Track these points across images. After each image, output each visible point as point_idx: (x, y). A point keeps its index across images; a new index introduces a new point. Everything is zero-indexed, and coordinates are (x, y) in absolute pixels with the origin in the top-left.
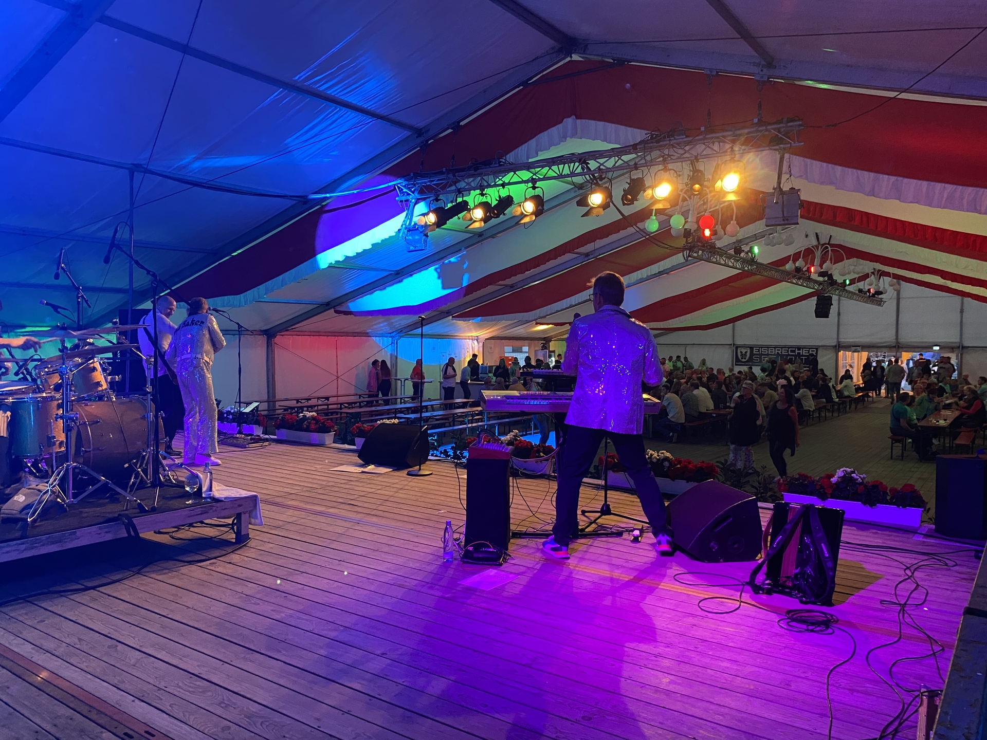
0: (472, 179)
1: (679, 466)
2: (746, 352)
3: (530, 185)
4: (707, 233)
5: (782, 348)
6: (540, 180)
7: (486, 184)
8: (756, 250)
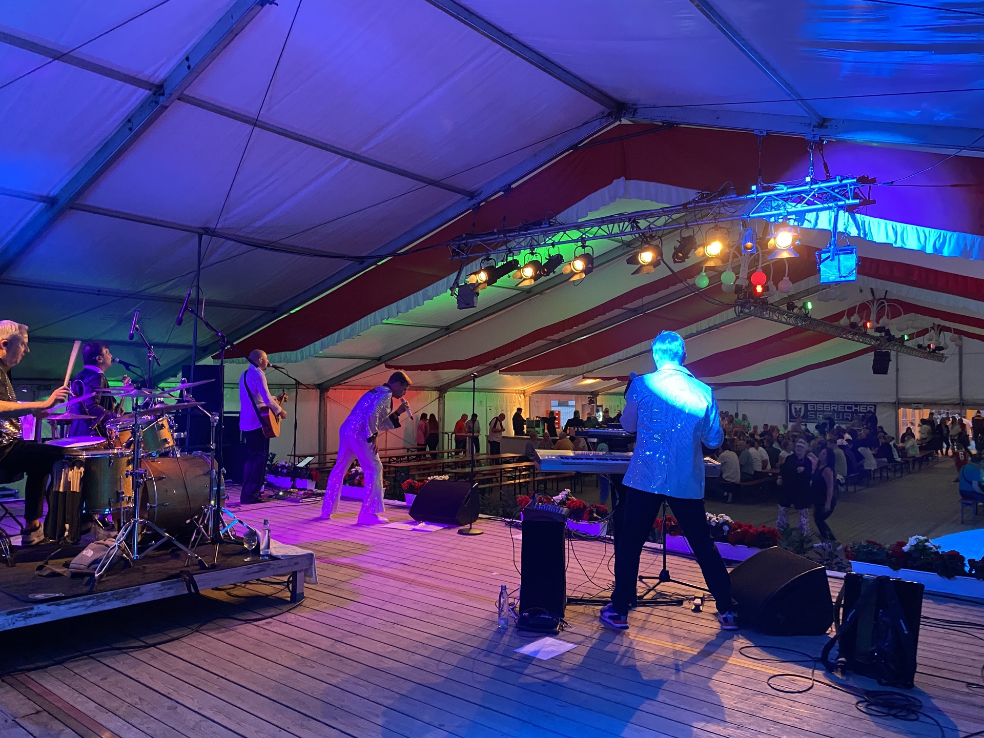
0: (522, 239)
1: (739, 530)
2: (800, 409)
3: (580, 244)
4: (759, 289)
5: (838, 404)
6: (590, 239)
7: (536, 244)
8: (809, 306)
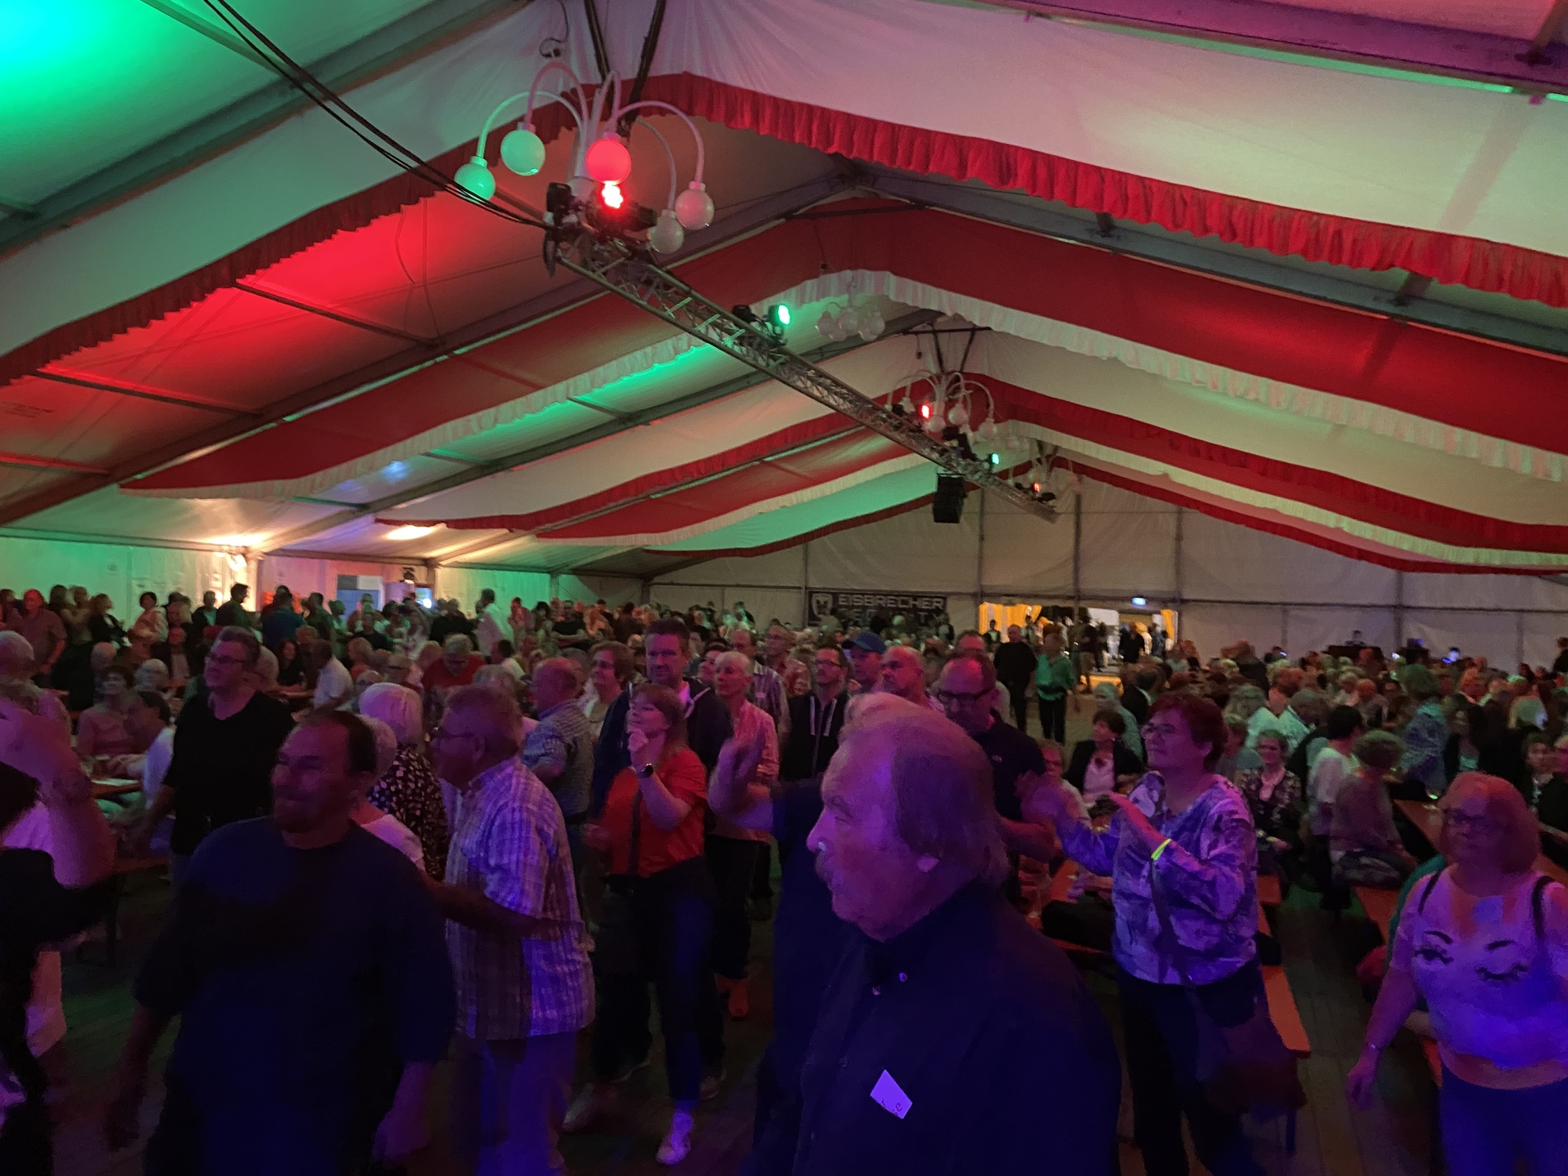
2: (826, 602)
4: (612, 196)
5: (886, 596)
8: (784, 315)
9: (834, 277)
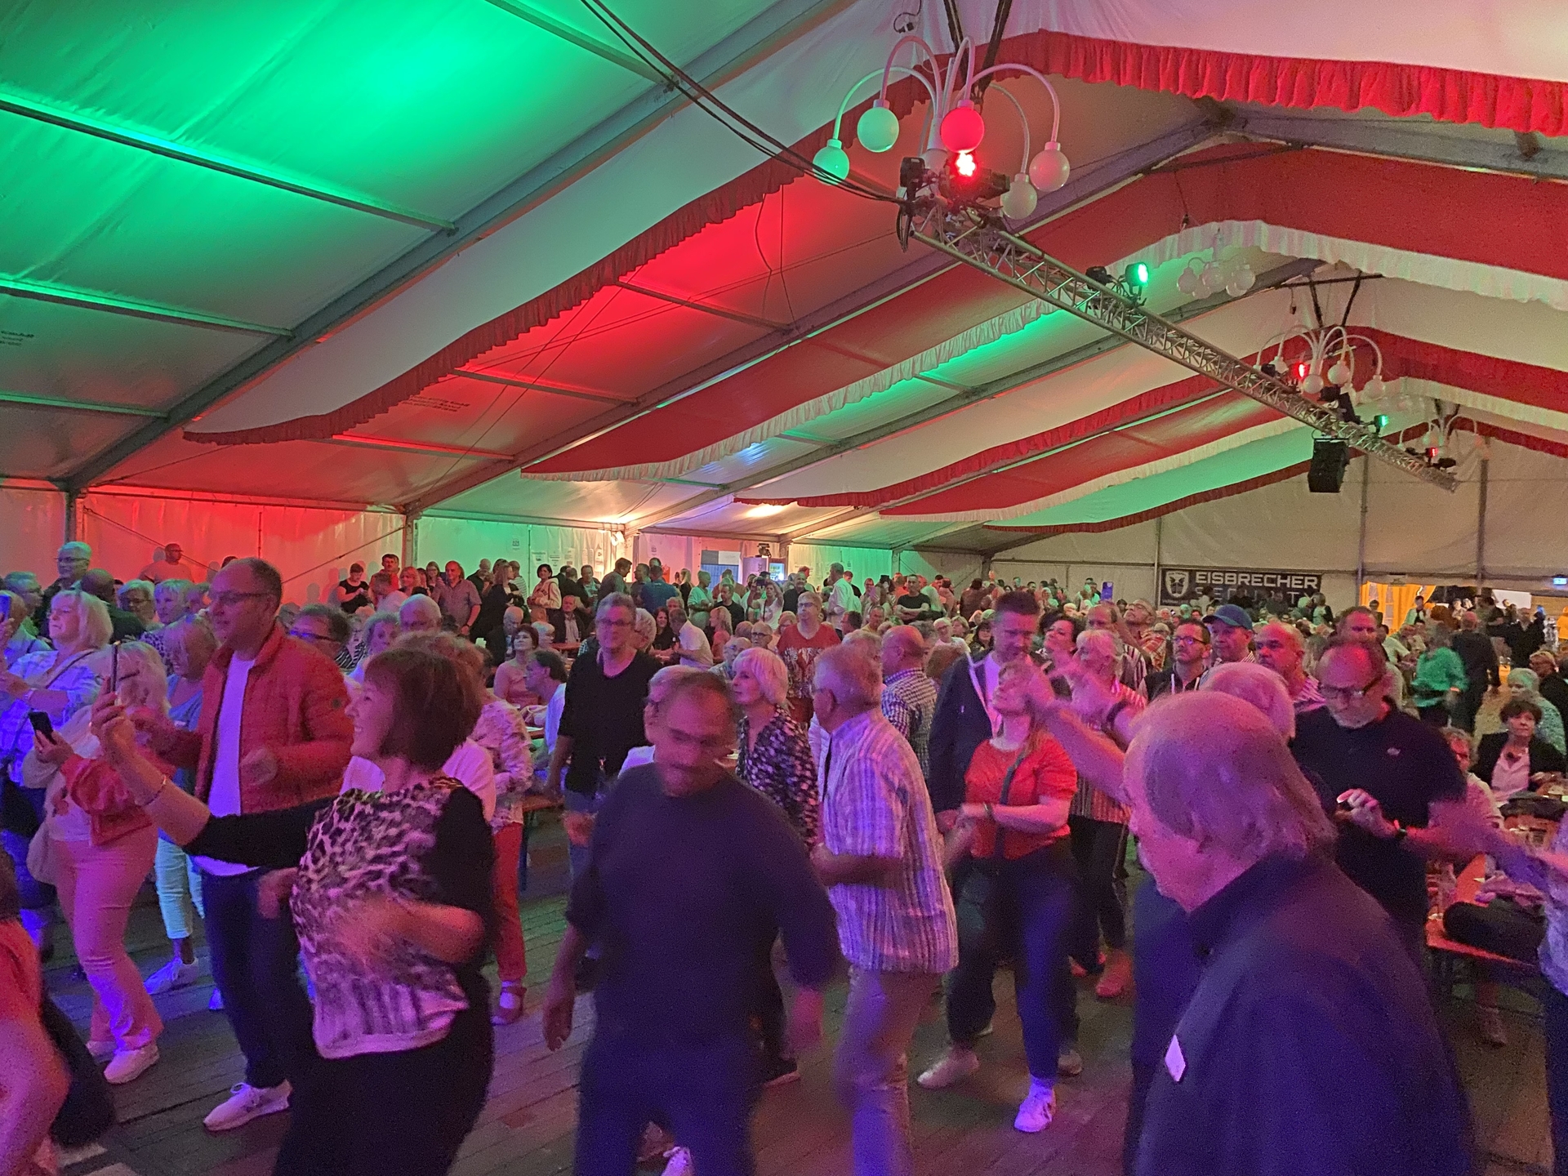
2: (1181, 581)
5: (1250, 573)
8: (1142, 274)
9: (1196, 230)
